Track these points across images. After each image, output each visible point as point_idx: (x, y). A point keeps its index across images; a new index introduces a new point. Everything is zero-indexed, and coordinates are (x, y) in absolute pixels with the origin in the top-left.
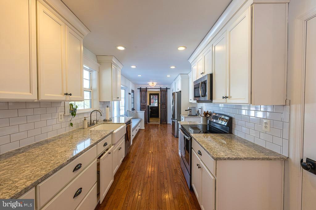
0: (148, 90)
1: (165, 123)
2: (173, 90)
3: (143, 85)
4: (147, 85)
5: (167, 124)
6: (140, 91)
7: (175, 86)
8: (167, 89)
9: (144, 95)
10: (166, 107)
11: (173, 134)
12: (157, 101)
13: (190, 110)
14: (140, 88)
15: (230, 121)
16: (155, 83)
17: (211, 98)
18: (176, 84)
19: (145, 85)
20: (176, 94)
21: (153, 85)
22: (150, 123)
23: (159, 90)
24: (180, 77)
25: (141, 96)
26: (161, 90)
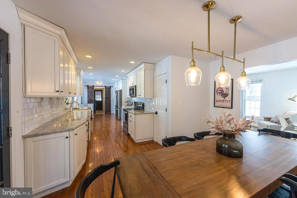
0: (94, 87)
1: (109, 113)
2: (116, 88)
3: (90, 83)
4: (94, 83)
5: (110, 113)
6: (88, 88)
7: (117, 86)
8: (110, 87)
9: (91, 91)
10: (110, 101)
11: (117, 119)
12: (101, 96)
13: (127, 102)
14: (88, 86)
15: (143, 105)
16: (101, 83)
17: (136, 95)
18: (118, 85)
19: (92, 83)
20: (119, 92)
21: (99, 84)
22: (96, 114)
23: (104, 87)
24: (121, 81)
25: (88, 92)
26: (105, 88)
